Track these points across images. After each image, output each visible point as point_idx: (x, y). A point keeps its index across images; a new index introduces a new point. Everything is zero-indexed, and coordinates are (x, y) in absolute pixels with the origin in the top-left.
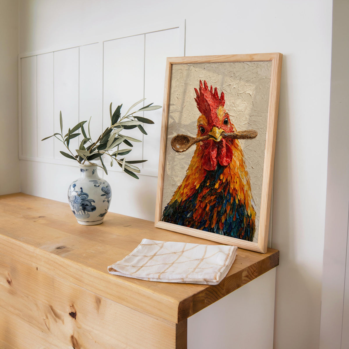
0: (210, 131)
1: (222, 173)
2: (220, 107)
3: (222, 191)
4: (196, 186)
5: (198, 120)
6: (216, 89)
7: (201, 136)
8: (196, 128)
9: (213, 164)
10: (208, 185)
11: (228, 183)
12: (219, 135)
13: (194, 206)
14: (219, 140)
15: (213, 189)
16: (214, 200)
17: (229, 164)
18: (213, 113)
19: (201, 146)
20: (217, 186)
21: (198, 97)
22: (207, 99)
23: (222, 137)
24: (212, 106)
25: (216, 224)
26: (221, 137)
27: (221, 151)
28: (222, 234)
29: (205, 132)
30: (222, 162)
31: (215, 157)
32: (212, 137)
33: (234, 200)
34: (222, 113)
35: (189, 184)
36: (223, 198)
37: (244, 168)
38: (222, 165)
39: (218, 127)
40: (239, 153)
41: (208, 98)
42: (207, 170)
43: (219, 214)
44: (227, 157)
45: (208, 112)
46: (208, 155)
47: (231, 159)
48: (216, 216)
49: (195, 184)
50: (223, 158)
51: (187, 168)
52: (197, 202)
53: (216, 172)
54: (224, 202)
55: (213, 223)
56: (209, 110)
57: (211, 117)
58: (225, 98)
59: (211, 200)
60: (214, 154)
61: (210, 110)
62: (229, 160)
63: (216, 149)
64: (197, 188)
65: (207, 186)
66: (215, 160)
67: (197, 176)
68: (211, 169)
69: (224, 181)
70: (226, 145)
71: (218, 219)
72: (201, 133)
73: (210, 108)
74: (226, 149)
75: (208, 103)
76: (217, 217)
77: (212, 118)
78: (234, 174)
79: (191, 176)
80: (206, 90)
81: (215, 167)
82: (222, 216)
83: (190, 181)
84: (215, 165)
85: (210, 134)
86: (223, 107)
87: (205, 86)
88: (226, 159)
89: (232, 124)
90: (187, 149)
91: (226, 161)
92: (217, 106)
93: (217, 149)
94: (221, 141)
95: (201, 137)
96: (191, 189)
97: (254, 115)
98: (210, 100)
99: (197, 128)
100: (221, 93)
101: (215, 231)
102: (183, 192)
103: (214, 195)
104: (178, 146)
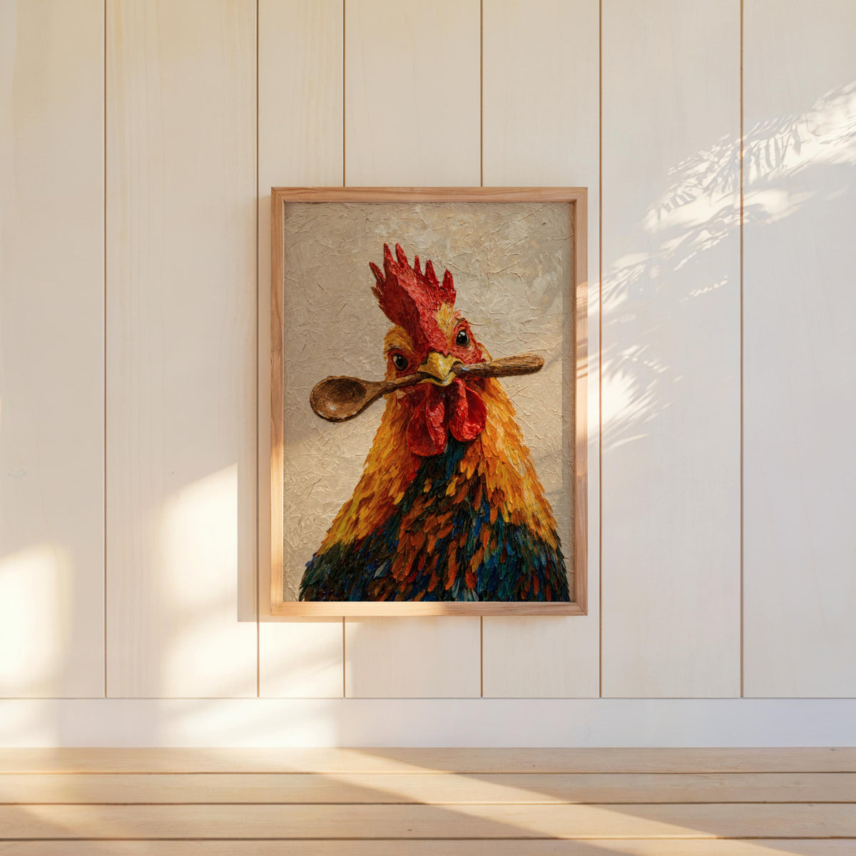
0: (422, 364)
1: (462, 457)
2: (444, 305)
3: (466, 499)
4: (393, 499)
5: (385, 339)
6: (429, 265)
7: (397, 377)
8: (383, 360)
9: (437, 440)
10: (426, 490)
11: (479, 480)
12: (447, 372)
13: (393, 547)
14: (447, 383)
15: (441, 500)
16: (447, 525)
17: (478, 435)
18: (426, 319)
19: (399, 401)
20: (451, 490)
21: (380, 282)
22: (409, 289)
23: (455, 375)
24: (422, 304)
25: (456, 578)
26: (452, 375)
27: (455, 407)
28: (473, 600)
29: (409, 366)
30: (459, 433)
31: (441, 424)
32: (429, 376)
33: (500, 515)
34: (449, 320)
35: (373, 495)
36: (470, 516)
37: (518, 441)
38: (460, 440)
39: (441, 352)
40: (502, 408)
41: (409, 285)
42: (420, 457)
43: (463, 557)
44: (472, 419)
45: (412, 317)
46: (420, 420)
47: (484, 422)
48: (454, 562)
49: (390, 494)
50: (463, 423)
51: (365, 457)
52: (400, 536)
53: (446, 457)
54: (474, 524)
55: (447, 579)
56: (415, 315)
57: (421, 329)
58: (456, 285)
59: (439, 525)
60: (437, 416)
61: (418, 313)
62: (478, 427)
63: (441, 404)
64: (397, 502)
65: (424, 494)
66: (441, 430)
67: (394, 472)
68: (431, 453)
69: (469, 475)
70: (468, 392)
71: (461, 565)
72: (397, 369)
73: (417, 309)
74: (468, 403)
75: (410, 297)
76: (456, 563)
77: (425, 333)
78: (494, 455)
79: (377, 477)
80: (402, 265)
81: (442, 446)
82: (471, 557)
83: (375, 489)
84: (441, 442)
85: (421, 369)
86: (451, 306)
87: (397, 256)
88: (469, 425)
89: (479, 344)
90: (360, 412)
91: (471, 429)
92: (436, 305)
93: (444, 403)
94: (454, 385)
95: (398, 379)
96: (381, 507)
97: (531, 321)
98: (414, 289)
99: (385, 358)
100: (443, 273)
101: (455, 595)
102: (357, 519)
103: (444, 514)
104: (332, 407)
